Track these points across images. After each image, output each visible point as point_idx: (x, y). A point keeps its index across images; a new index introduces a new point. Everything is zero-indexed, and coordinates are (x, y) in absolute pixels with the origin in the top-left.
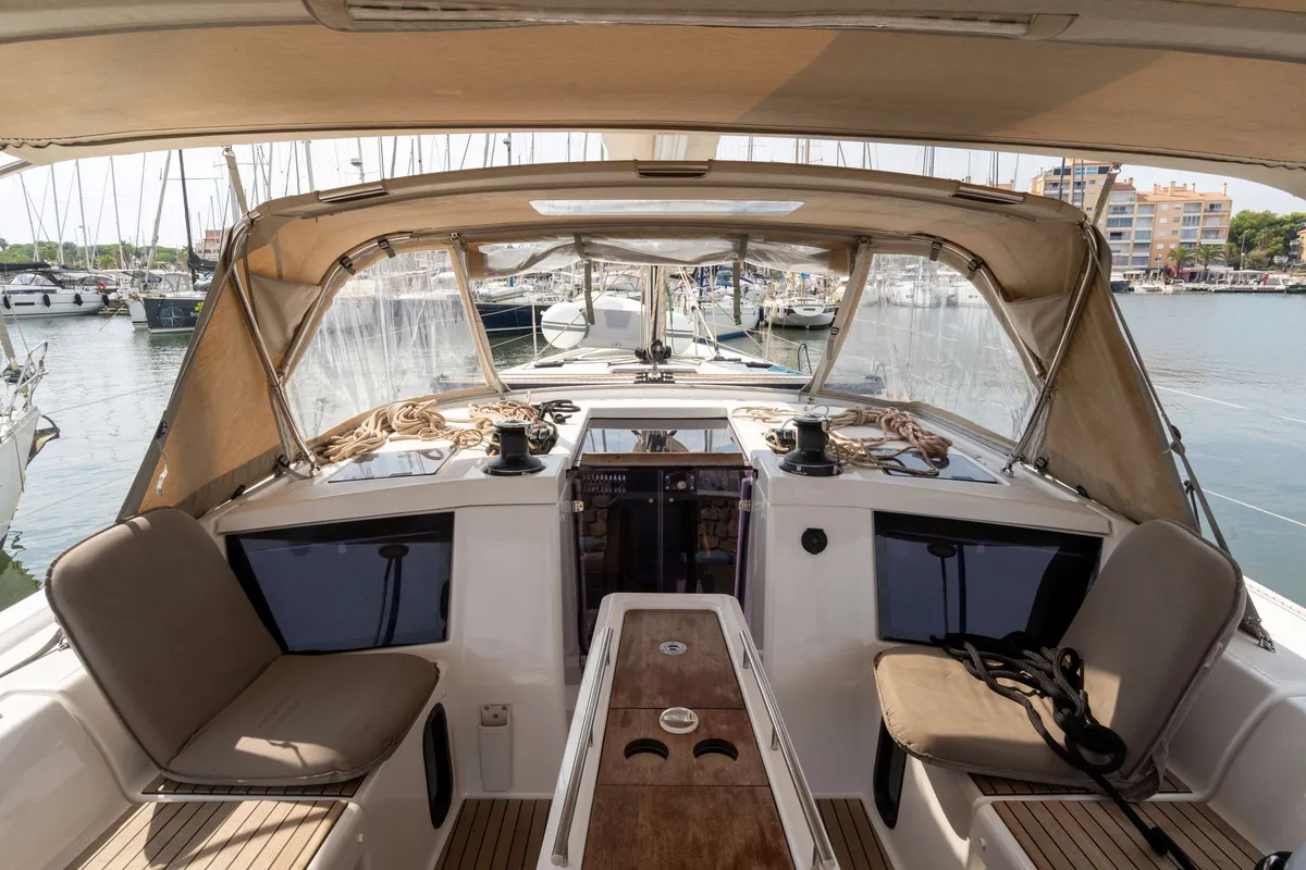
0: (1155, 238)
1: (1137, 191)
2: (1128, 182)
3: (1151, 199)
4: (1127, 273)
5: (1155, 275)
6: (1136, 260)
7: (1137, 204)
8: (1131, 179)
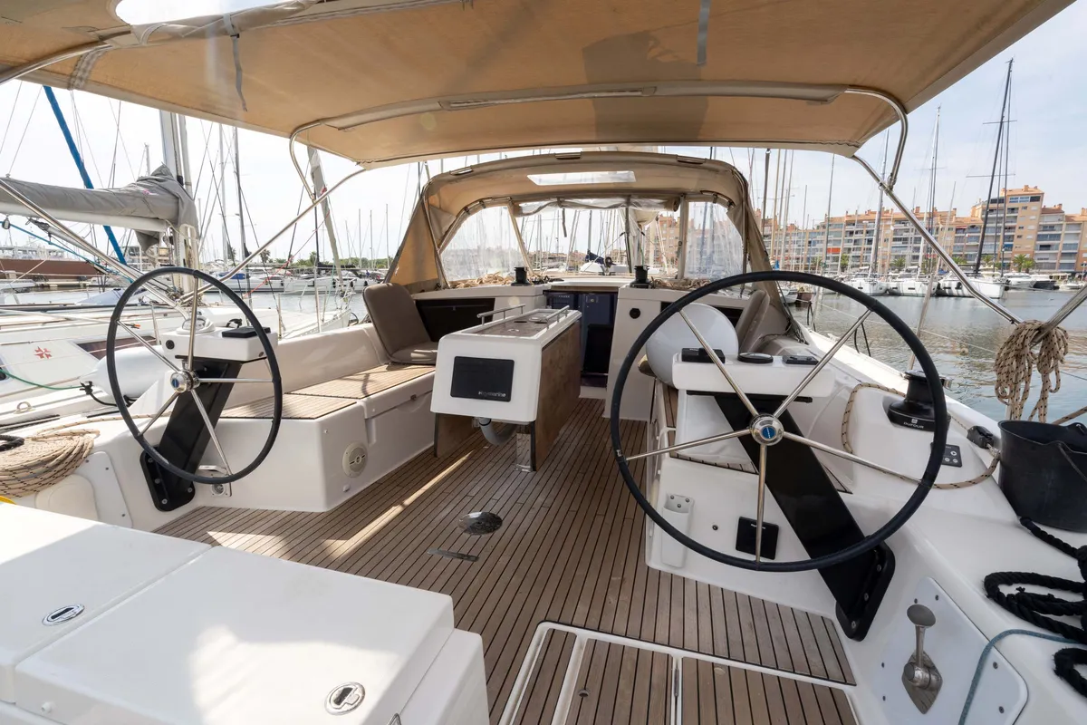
0: (1082, 249)
1: (1066, 213)
2: (1057, 207)
3: (1078, 219)
4: (1053, 275)
5: (1080, 277)
6: (1062, 266)
7: (1065, 223)
8: (1061, 205)
